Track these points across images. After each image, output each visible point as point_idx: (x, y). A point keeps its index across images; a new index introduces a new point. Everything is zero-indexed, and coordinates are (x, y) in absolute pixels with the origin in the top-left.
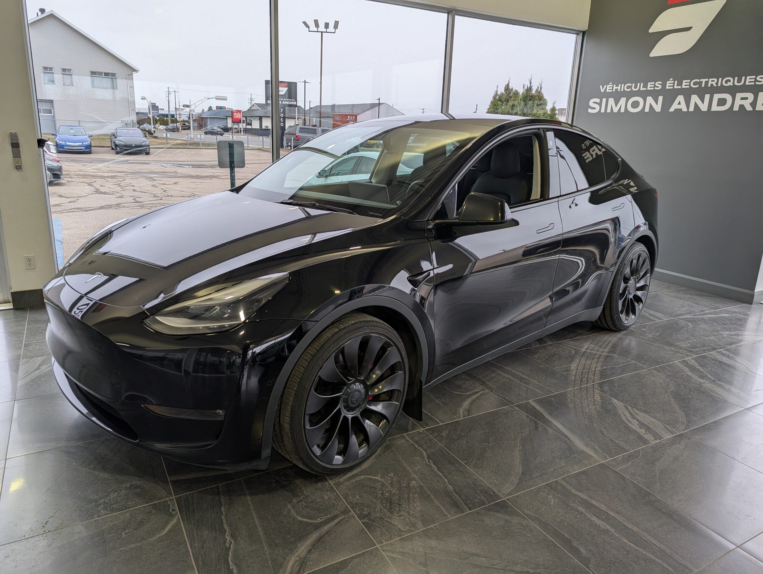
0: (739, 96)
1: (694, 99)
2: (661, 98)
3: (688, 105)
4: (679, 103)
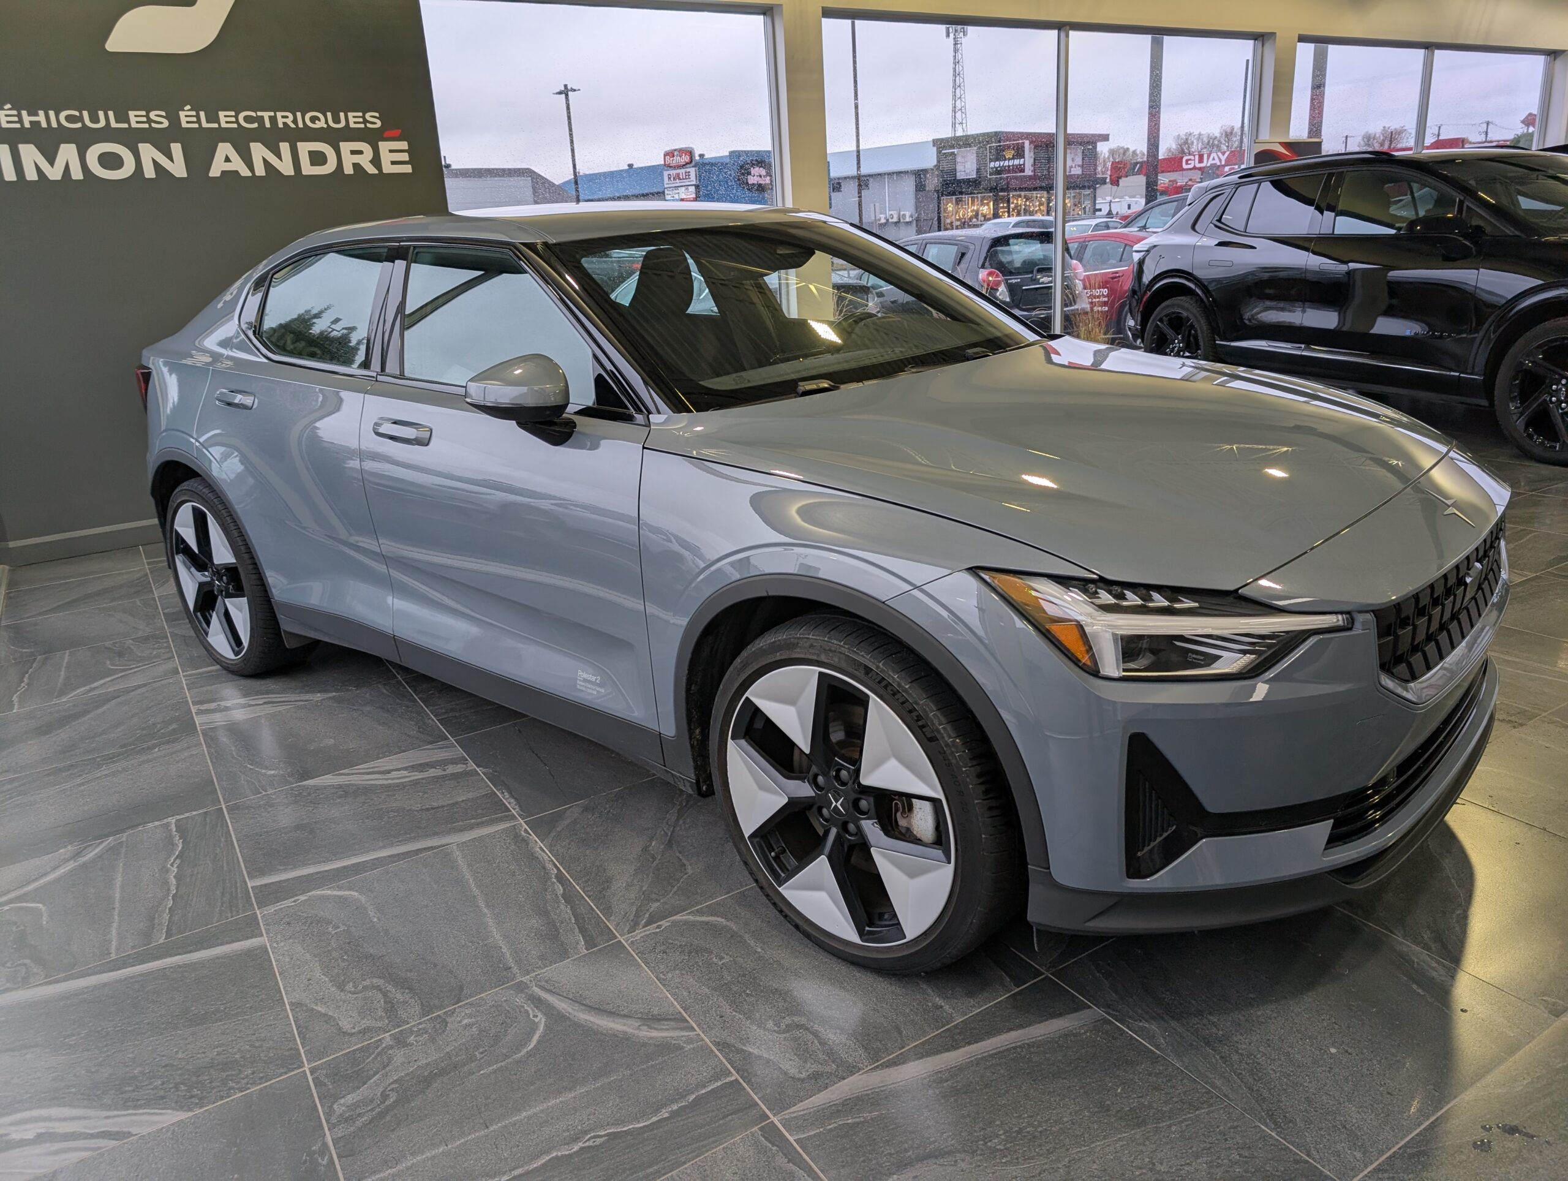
0: (346, 147)
1: (259, 150)
2: (177, 148)
3: (250, 166)
4: (224, 160)
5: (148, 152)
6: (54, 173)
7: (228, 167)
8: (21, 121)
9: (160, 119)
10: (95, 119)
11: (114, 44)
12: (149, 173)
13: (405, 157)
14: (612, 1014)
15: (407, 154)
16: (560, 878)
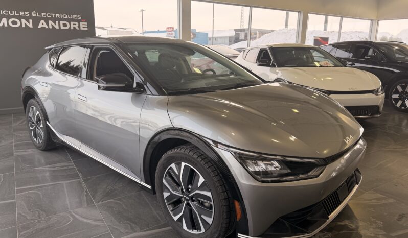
0: (72, 23)
1: (51, 22)
2: (31, 21)
3: (48, 26)
4: (42, 24)
5: (24, 21)
7: (43, 26)
9: (27, 14)
10: (11, 13)
12: (24, 26)
13: (86, 26)
14: (87, 219)
16: (86, 191)
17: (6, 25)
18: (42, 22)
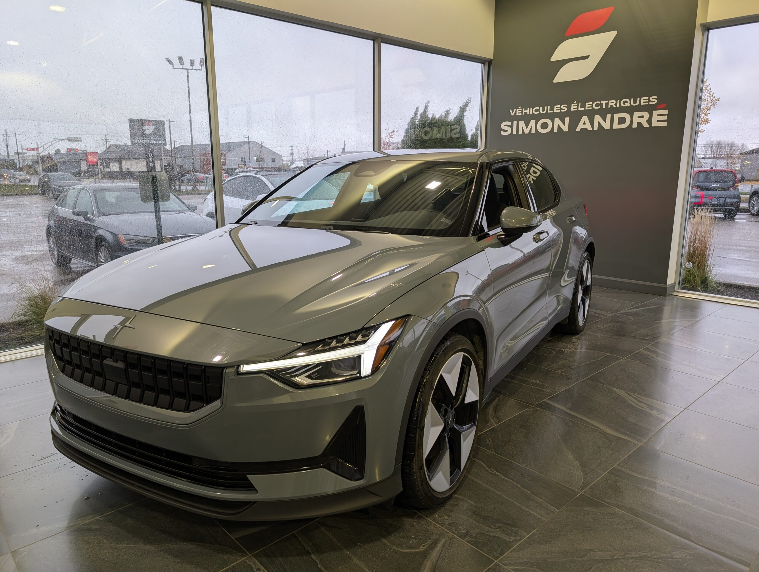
0: (636, 114)
1: (598, 119)
2: (567, 120)
3: (592, 124)
4: (584, 123)
5: (557, 121)
6: (527, 131)
7: (584, 126)
8: (522, 113)
9: (564, 108)
10: (543, 110)
11: (555, 81)
12: (556, 130)
13: (665, 118)
15: (666, 116)
17: (533, 131)
18: (585, 119)
